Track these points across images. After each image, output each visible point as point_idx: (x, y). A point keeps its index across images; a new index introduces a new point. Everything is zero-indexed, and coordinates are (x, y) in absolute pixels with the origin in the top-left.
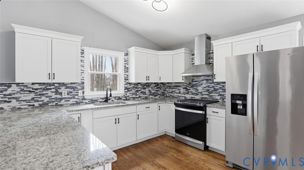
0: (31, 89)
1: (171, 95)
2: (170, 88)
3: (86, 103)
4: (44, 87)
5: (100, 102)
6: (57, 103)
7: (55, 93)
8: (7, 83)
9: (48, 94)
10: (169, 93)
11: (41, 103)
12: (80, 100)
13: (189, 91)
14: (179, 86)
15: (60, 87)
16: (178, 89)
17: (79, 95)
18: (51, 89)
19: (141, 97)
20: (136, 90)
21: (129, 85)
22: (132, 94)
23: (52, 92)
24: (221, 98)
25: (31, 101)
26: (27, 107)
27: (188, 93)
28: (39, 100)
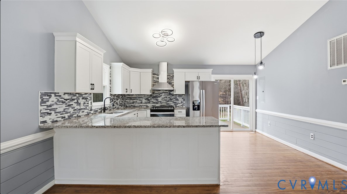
1: (132, 105)
2: (130, 99)
3: (92, 114)
4: (71, 97)
6: (78, 114)
7: (76, 104)
8: (48, 93)
9: (72, 105)
10: (130, 103)
11: (69, 114)
13: (150, 101)
14: (141, 97)
15: (79, 98)
16: (140, 100)
17: (89, 106)
18: (74, 99)
19: (116, 107)
20: (114, 101)
21: (111, 96)
24: (174, 105)
25: (64, 113)
27: (149, 103)
28: (68, 111)
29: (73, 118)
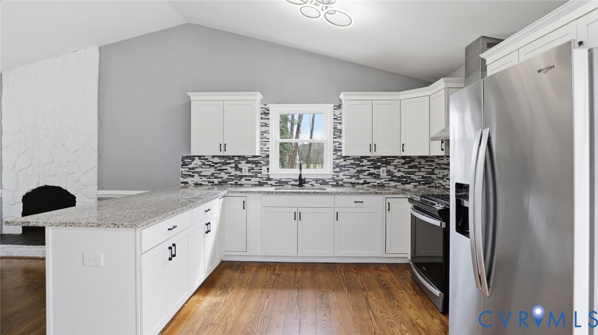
0: (211, 163)
2: (440, 169)
3: (272, 185)
4: (224, 160)
5: (292, 185)
6: (237, 181)
7: (234, 169)
8: (191, 156)
9: (227, 169)
10: (439, 178)
11: (220, 180)
12: (263, 180)
15: (240, 162)
17: (263, 173)
18: (230, 163)
19: (369, 183)
20: (358, 169)
21: (342, 160)
22: (349, 177)
23: (231, 167)
25: (211, 177)
26: (207, 183)
28: (218, 176)
29: (226, 185)
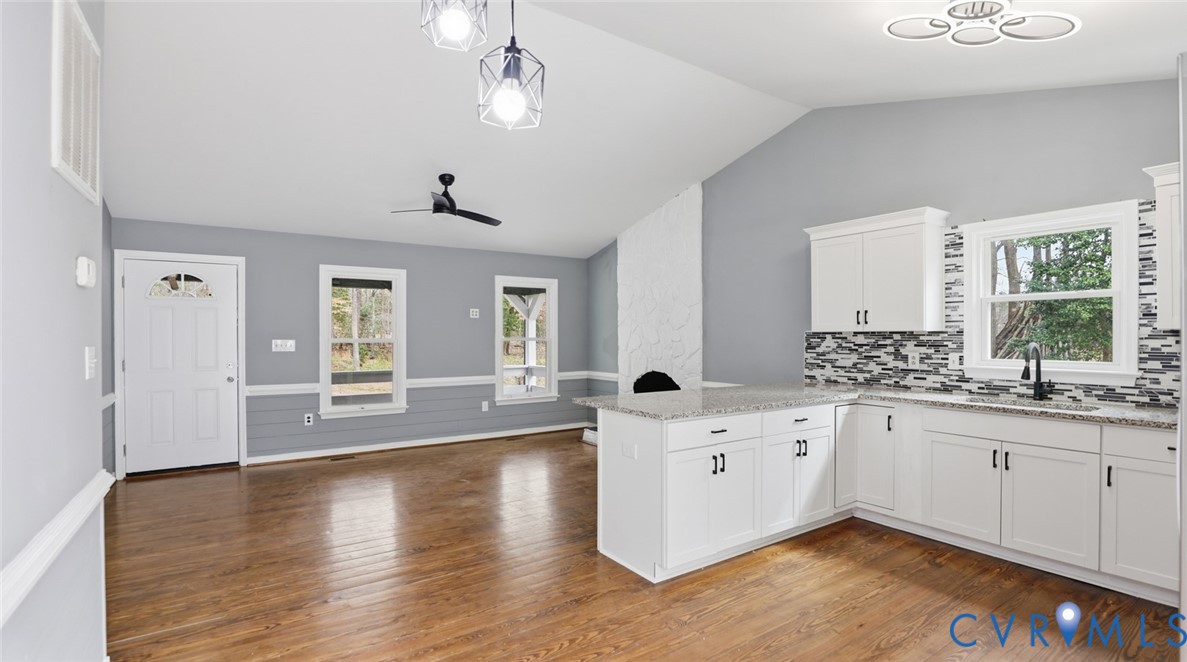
0: (852, 345)
3: (970, 392)
4: (874, 340)
5: (1017, 395)
6: (898, 380)
9: (879, 357)
11: (868, 376)
12: (952, 380)
15: (904, 343)
18: (885, 346)
21: (1168, 340)
23: (888, 353)
25: (852, 370)
26: (845, 380)
28: (865, 369)
29: (878, 386)
